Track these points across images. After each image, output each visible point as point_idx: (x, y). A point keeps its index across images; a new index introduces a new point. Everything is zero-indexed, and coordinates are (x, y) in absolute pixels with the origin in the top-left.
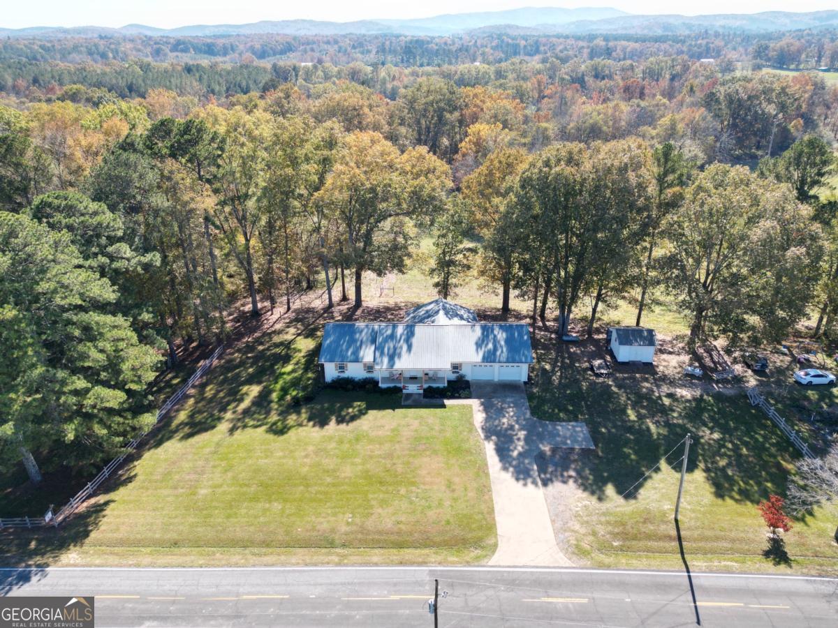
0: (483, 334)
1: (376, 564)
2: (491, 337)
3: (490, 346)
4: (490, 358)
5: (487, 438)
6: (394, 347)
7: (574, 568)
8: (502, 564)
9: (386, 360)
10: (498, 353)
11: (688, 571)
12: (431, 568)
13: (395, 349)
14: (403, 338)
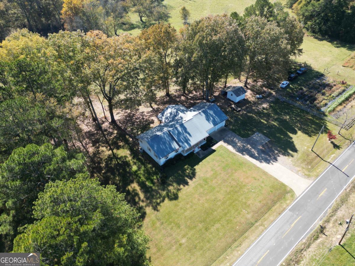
0: (205, 114)
1: (274, 220)
2: (209, 114)
3: (211, 118)
4: (215, 124)
5: (243, 154)
6: (184, 137)
7: (313, 182)
8: (300, 194)
9: (186, 144)
10: (216, 120)
11: (332, 164)
12: (288, 209)
13: (185, 138)
14: (183, 132)
